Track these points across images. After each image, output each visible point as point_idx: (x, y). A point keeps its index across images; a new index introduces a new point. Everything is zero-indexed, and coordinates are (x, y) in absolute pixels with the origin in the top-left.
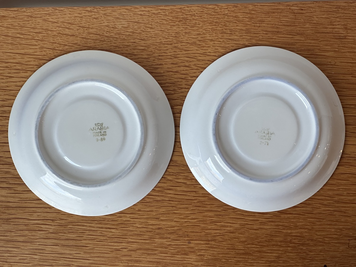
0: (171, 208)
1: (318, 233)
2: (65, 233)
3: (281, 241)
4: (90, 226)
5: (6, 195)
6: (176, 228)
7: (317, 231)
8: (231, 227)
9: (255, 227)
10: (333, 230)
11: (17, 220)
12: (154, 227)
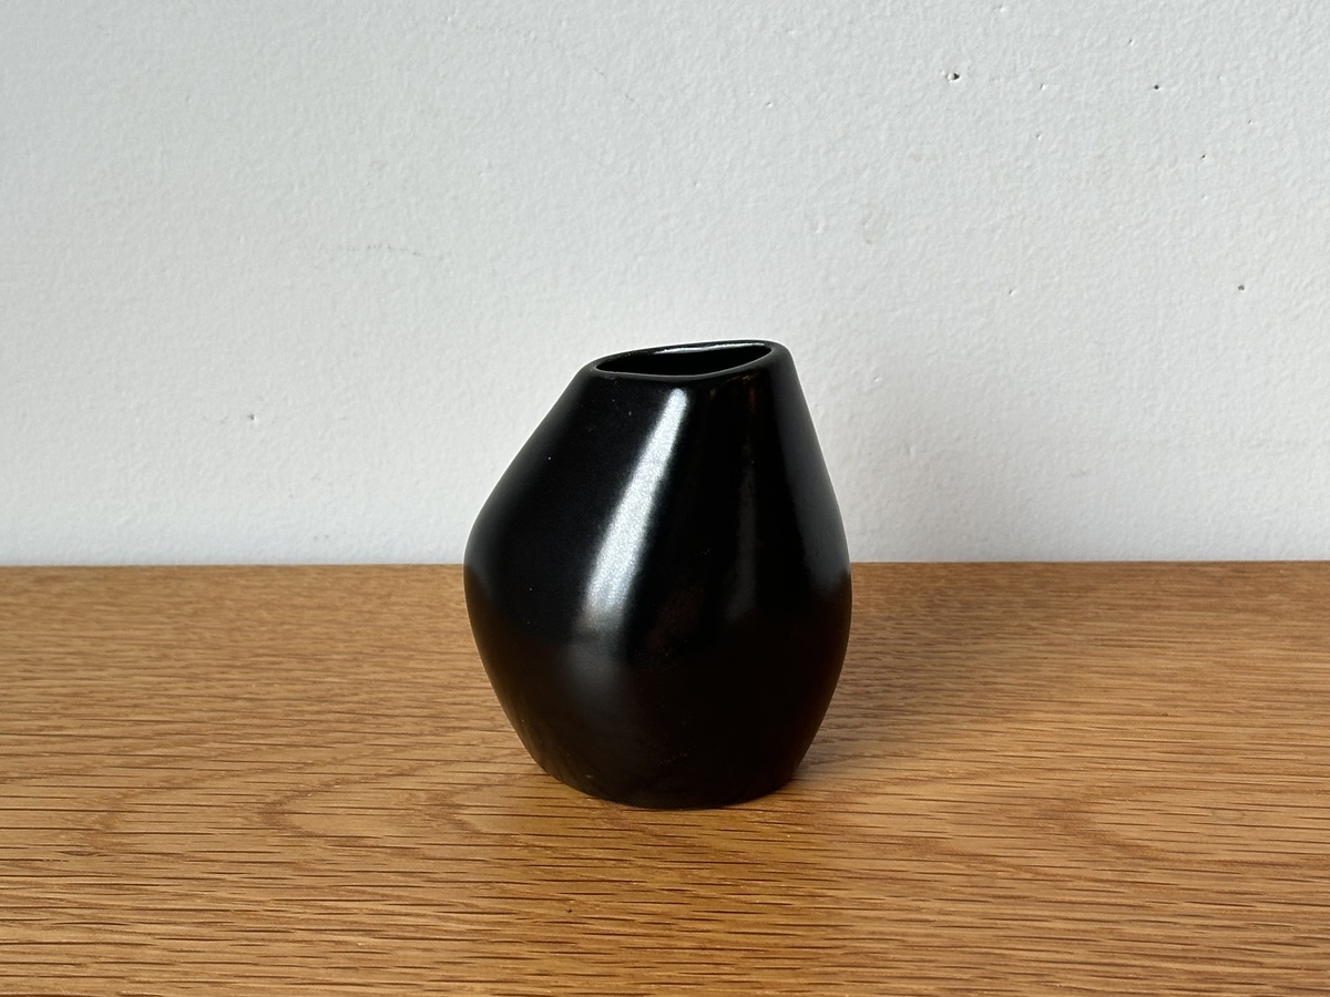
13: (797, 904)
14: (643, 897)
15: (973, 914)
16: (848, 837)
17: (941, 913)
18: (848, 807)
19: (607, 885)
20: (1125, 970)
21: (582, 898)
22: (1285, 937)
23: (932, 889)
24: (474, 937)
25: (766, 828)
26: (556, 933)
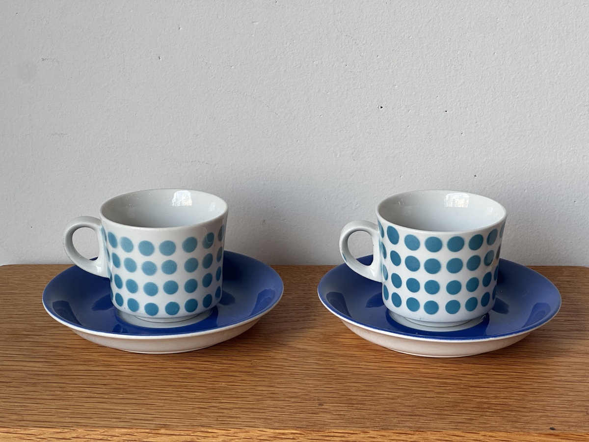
0: (294, 380)
1: (534, 403)
2: (121, 394)
3: (474, 407)
4: (162, 390)
5: (41, 366)
6: (300, 394)
7: (530, 401)
8: (388, 394)
9: (428, 396)
10: (557, 401)
11: (50, 384)
12: (264, 392)
13: (322, 363)
14: (275, 360)
15: (376, 366)
16: (339, 345)
17: (365, 365)
18: (340, 337)
19: (263, 357)
20: (419, 381)
21: (255, 360)
22: (471, 373)
23: (364, 359)
24: (222, 370)
25: (314, 342)
26: (247, 370)
